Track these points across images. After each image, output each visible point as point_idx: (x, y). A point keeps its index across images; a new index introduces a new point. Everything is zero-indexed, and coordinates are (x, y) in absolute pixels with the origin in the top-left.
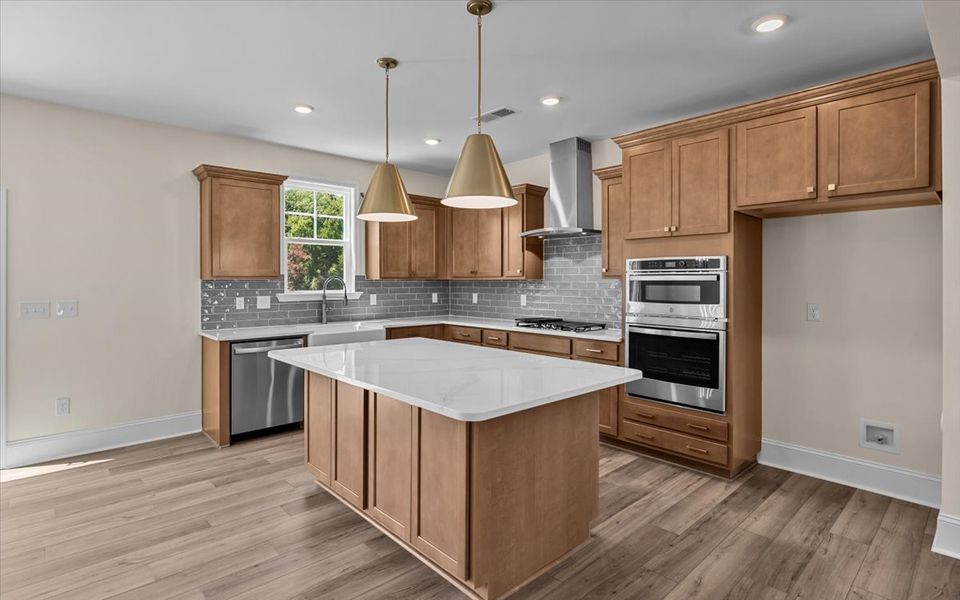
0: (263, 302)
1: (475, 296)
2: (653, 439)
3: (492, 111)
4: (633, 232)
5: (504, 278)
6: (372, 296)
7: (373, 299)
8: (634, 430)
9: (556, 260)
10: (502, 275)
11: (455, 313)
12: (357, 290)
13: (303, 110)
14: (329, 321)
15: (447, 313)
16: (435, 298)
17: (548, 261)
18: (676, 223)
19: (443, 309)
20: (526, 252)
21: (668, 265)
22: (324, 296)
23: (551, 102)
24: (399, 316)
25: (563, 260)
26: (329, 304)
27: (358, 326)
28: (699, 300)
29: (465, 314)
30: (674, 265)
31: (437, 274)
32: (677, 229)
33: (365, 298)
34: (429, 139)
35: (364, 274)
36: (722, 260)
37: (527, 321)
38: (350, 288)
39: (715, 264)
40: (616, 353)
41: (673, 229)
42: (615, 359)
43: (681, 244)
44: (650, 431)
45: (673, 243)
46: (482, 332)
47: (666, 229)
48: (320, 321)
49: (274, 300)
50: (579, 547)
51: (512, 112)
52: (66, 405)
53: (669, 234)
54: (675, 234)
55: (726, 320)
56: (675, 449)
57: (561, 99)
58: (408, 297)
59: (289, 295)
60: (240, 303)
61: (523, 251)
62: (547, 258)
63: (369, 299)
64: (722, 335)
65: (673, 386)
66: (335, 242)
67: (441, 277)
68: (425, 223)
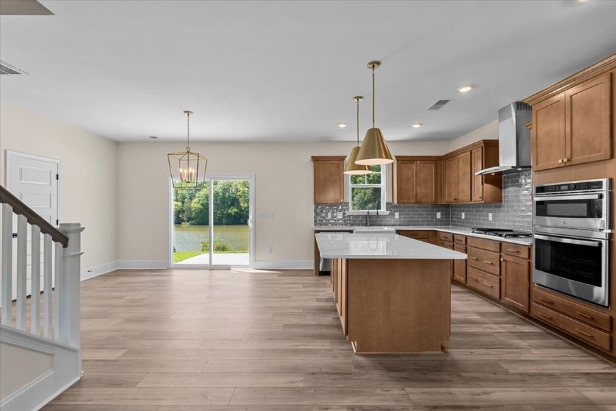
0: (340, 215)
1: (463, 214)
2: (551, 319)
3: (435, 103)
4: (539, 165)
5: (472, 202)
6: (396, 213)
7: (397, 215)
8: (539, 311)
9: (510, 189)
10: (471, 200)
11: (453, 225)
12: (387, 210)
13: (342, 126)
14: (371, 225)
15: (449, 225)
16: (439, 215)
17: (506, 190)
18: (568, 154)
19: (446, 222)
20: (485, 184)
21: (563, 188)
22: (368, 213)
23: (465, 90)
24: (413, 225)
25: (515, 188)
26: (371, 217)
27: (386, 228)
28: (586, 214)
29: (458, 225)
30: (566, 187)
31: (436, 201)
32: (568, 160)
33: (392, 214)
34: (415, 124)
35: (391, 201)
36: (605, 181)
37: (479, 229)
38: (383, 210)
39: (599, 185)
40: (527, 253)
41: (565, 160)
42: (527, 257)
43: (573, 171)
44: (551, 313)
45: (567, 171)
46: (453, 236)
47: (560, 161)
48: (367, 225)
49: (344, 214)
50: (429, 352)
51: (447, 101)
52: (271, 251)
53: (563, 165)
54: (568, 164)
55: (610, 231)
56: (567, 329)
57: (472, 86)
58: (420, 214)
59: (351, 211)
60: (330, 215)
61: (482, 184)
62: (505, 188)
63: (394, 215)
64: (604, 242)
65: (570, 281)
66: (377, 186)
67: (439, 203)
68: (428, 171)
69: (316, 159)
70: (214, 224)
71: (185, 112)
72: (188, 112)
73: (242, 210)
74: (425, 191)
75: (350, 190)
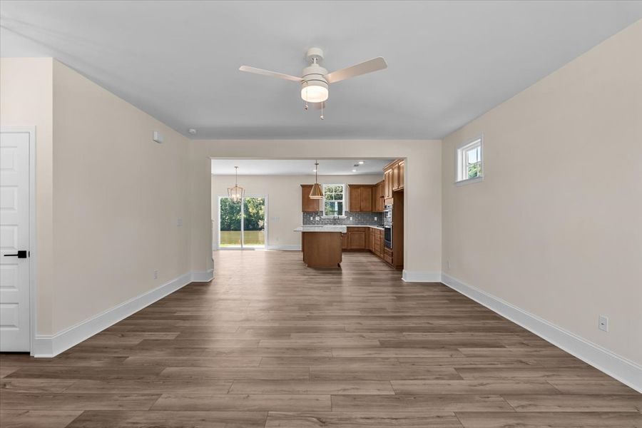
0: (317, 218)
7: (351, 218)
12: (346, 216)
16: (376, 219)
24: (361, 224)
33: (348, 218)
35: (348, 210)
38: (343, 216)
58: (365, 218)
59: (324, 216)
60: (312, 218)
64: (391, 227)
66: (341, 201)
67: (374, 211)
68: (367, 193)
69: (303, 186)
72: (236, 167)
73: (251, 216)
74: (366, 205)
75: (324, 204)
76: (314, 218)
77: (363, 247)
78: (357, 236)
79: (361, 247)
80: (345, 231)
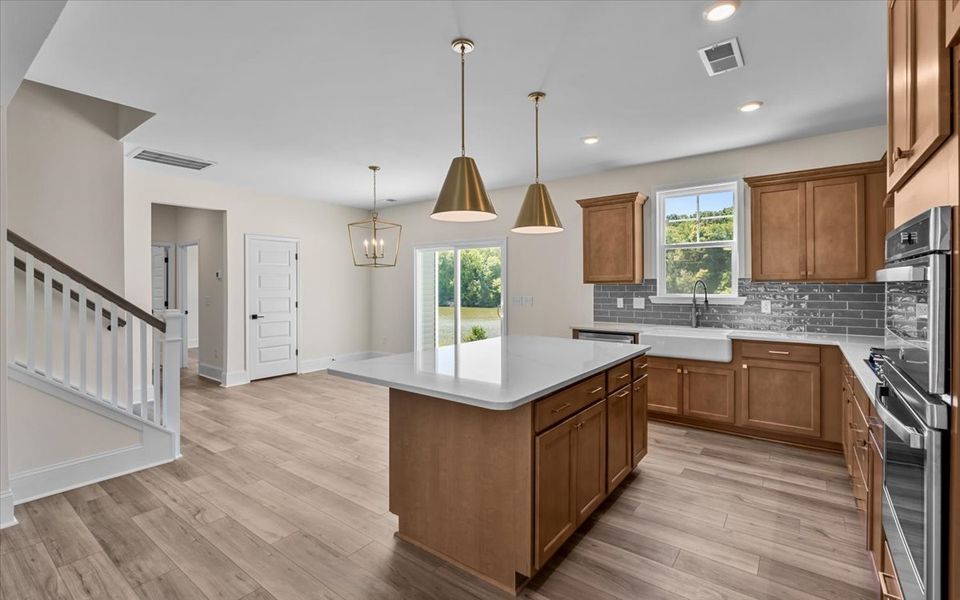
0: (639, 303)
6: (764, 302)
7: (766, 305)
12: (741, 295)
13: (591, 142)
14: (699, 325)
22: (694, 300)
33: (754, 304)
35: (750, 277)
38: (734, 294)
49: (648, 301)
59: (662, 298)
60: (620, 303)
63: (760, 306)
68: (829, 205)
70: (462, 305)
71: (371, 168)
72: (374, 168)
74: (830, 253)
76: (628, 302)
77: (811, 430)
78: (778, 379)
79: (800, 429)
80: (725, 356)
